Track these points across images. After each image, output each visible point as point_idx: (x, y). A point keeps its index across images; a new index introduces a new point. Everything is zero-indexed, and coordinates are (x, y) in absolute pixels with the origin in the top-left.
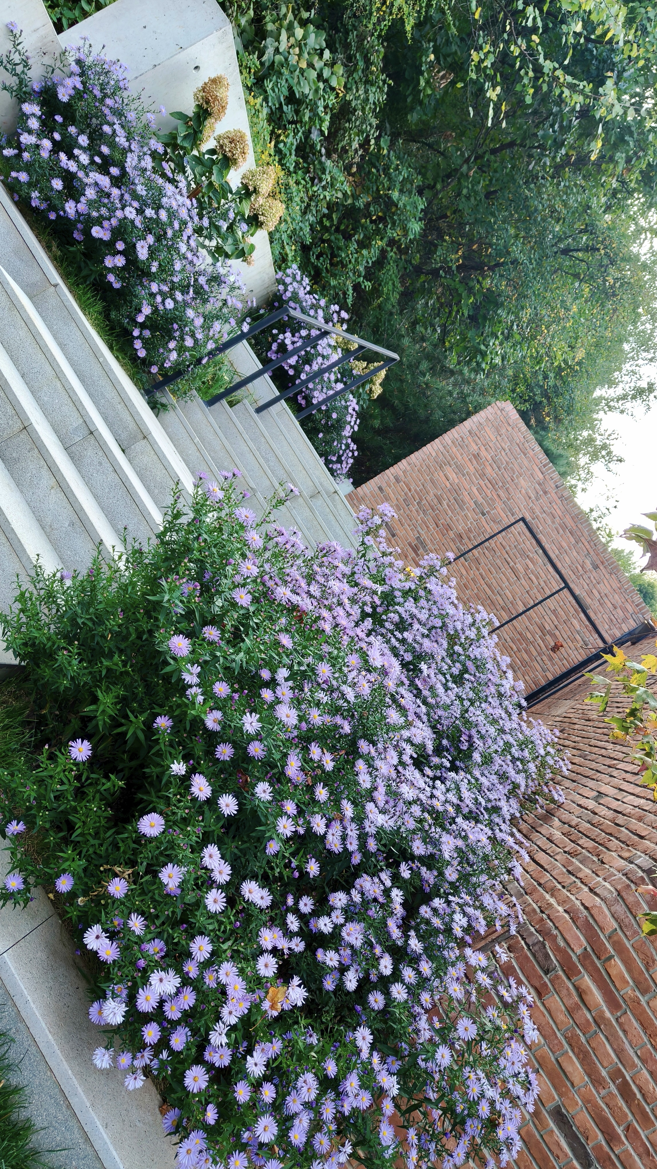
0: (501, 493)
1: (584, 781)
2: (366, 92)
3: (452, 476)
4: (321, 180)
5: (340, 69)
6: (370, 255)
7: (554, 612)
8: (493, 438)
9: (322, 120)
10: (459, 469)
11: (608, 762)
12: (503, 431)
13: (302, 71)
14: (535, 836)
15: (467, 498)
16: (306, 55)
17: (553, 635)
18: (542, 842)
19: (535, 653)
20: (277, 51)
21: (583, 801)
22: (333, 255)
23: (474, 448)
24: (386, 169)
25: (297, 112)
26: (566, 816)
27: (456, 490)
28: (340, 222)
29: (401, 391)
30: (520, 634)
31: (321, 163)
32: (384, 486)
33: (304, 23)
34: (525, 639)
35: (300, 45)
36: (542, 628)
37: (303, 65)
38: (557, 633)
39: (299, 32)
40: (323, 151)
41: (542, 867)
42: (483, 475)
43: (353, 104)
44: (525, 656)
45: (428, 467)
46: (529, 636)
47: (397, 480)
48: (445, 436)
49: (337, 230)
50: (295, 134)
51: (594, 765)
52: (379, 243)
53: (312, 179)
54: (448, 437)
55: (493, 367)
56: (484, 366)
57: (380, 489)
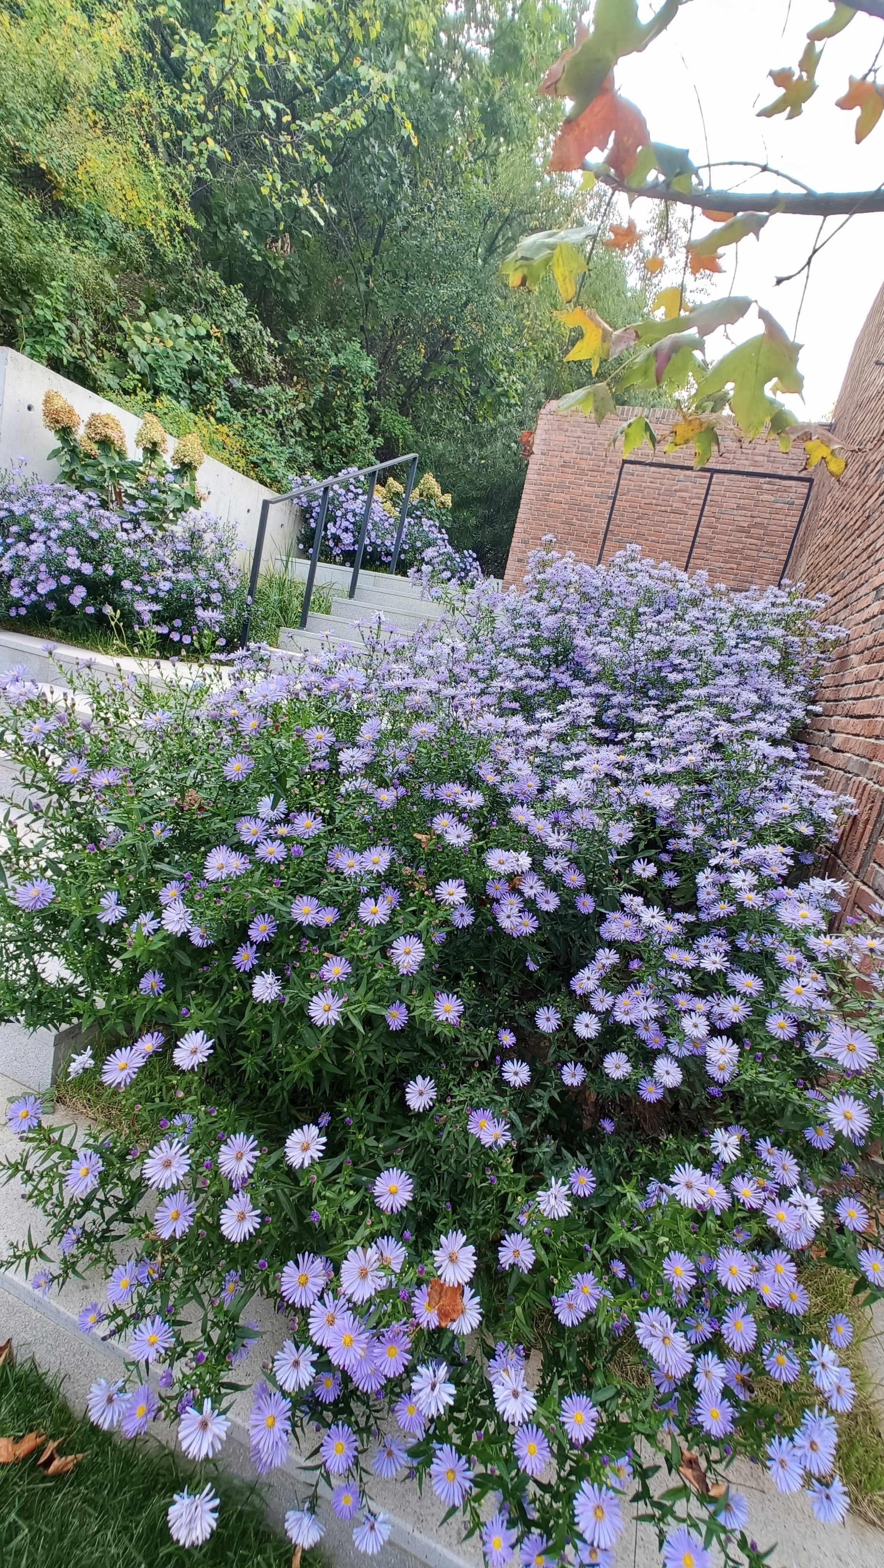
0: (607, 469)
1: (855, 596)
2: (234, 313)
3: (561, 497)
4: (269, 407)
5: (197, 319)
6: (361, 422)
7: (739, 508)
8: (563, 438)
9: (226, 367)
10: (561, 487)
11: (865, 555)
12: (566, 426)
13: (173, 348)
14: (844, 692)
15: (587, 500)
16: (166, 336)
17: (756, 525)
18: (852, 691)
19: (754, 553)
20: (144, 355)
21: (865, 615)
22: (340, 449)
23: (557, 462)
24: (313, 353)
25: (205, 381)
26: (858, 645)
27: (573, 504)
28: (322, 422)
29: (471, 482)
30: (728, 551)
31: (257, 396)
32: (520, 556)
33: (146, 317)
34: (736, 551)
35: (157, 333)
36: (742, 530)
37: (170, 343)
38: (758, 520)
39: (146, 326)
40: (251, 386)
41: (868, 716)
42: (583, 472)
43: (234, 331)
44: (748, 563)
45: (538, 510)
46: (736, 545)
47: (525, 542)
48: (529, 476)
49: (327, 430)
50: (220, 397)
51: (855, 573)
52: (358, 406)
53: (264, 413)
54: (531, 475)
55: (521, 395)
56: (513, 401)
57: (520, 561)
